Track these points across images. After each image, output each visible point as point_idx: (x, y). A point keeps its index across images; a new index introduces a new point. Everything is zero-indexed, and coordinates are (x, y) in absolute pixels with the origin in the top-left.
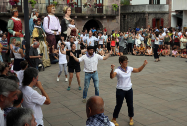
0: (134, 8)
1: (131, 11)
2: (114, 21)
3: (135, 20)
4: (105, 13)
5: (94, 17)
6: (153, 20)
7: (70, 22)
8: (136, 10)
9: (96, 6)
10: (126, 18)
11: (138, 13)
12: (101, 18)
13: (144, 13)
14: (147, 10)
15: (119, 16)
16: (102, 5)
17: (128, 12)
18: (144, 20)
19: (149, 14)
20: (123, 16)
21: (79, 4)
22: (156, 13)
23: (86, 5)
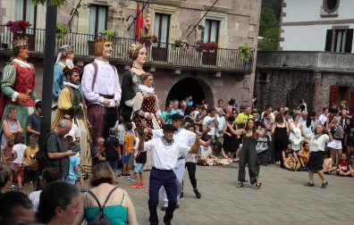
0: (288, 58)
1: (280, 65)
2: (241, 85)
3: (288, 86)
4: (220, 64)
5: (194, 71)
6: (332, 88)
7: (143, 79)
8: (293, 64)
9: (201, 47)
10: (268, 80)
11: (296, 71)
12: (211, 74)
13: (311, 72)
14: (320, 65)
15: (253, 75)
16: (215, 47)
17: (272, 65)
18: (311, 89)
19: (324, 73)
20: (262, 74)
21: (164, 40)
22: (340, 74)
23: (177, 44)
